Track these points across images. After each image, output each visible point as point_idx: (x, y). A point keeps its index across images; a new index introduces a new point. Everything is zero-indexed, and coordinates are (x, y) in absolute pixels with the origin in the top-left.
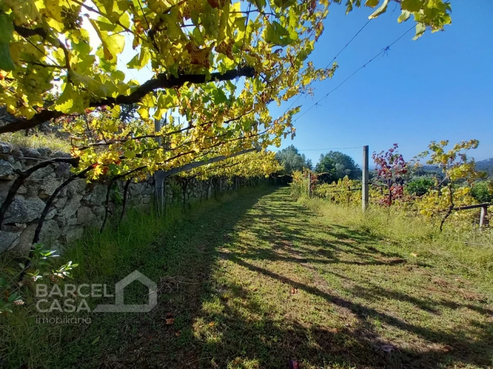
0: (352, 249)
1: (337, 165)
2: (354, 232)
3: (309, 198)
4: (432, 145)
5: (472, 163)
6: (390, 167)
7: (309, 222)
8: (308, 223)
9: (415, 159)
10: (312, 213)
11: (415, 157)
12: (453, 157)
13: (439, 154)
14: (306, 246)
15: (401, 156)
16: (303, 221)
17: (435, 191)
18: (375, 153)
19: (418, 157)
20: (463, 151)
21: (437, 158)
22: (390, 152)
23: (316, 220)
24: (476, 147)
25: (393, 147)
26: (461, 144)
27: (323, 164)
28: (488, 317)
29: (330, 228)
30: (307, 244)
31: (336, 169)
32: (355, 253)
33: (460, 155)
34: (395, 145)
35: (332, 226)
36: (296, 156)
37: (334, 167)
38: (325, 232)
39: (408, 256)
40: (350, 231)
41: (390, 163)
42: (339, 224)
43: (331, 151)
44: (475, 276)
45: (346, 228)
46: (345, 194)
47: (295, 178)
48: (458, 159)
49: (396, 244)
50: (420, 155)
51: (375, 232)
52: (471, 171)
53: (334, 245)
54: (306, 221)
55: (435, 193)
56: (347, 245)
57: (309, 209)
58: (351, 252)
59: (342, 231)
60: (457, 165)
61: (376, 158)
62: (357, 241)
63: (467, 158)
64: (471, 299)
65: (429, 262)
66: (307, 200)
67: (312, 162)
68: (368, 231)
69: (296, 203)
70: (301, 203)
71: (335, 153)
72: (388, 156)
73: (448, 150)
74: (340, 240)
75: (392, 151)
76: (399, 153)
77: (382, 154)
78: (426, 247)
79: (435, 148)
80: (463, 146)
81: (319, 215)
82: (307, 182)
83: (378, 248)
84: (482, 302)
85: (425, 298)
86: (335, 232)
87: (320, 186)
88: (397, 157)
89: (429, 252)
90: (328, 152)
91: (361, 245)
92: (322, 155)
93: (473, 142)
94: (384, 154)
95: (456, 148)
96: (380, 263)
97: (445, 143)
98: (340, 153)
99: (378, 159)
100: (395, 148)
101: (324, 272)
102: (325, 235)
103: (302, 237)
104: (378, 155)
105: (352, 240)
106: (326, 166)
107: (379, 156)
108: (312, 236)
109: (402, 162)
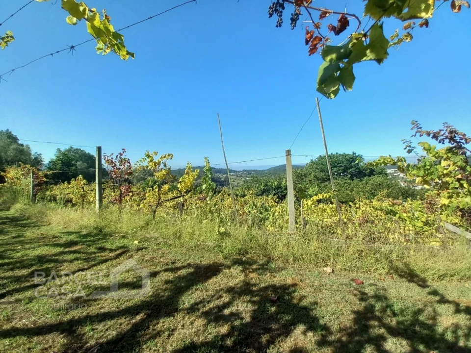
0: (78, 255)
1: (79, 163)
2: (85, 236)
3: (31, 203)
4: (147, 154)
5: (169, 169)
6: (119, 169)
7: (25, 237)
8: (22, 239)
9: (138, 164)
10: (34, 222)
11: (138, 162)
12: (159, 163)
13: (151, 161)
14: (10, 274)
15: (129, 160)
16: (14, 238)
17: (150, 188)
18: (105, 155)
19: (140, 162)
20: (164, 160)
21: (151, 164)
22: (119, 155)
23: (39, 232)
24: (171, 159)
25: (122, 151)
26: (164, 156)
27: (59, 160)
28: (175, 273)
29: (56, 237)
30: (12, 269)
31: (77, 167)
32: (81, 259)
33: (163, 163)
34: (123, 149)
35: (60, 235)
36: (14, 146)
37: (74, 165)
38: (47, 245)
39: (132, 244)
40: (81, 236)
41: (120, 165)
42: (70, 230)
43: (71, 147)
44: (171, 245)
45: (78, 232)
46: (79, 196)
47: (7, 177)
48: (162, 166)
49: (123, 237)
50: (140, 161)
51: (106, 230)
52: (168, 174)
53: (56, 258)
54: (19, 236)
55: (150, 190)
56: (74, 252)
57: (28, 218)
58: (77, 259)
59: (72, 237)
60: (161, 170)
61: (106, 159)
62: (87, 245)
63: (167, 165)
64: (167, 264)
65: (146, 245)
66: (27, 207)
67: (43, 156)
68: (101, 231)
69: (7, 213)
70: (17, 211)
71: (77, 149)
72: (118, 159)
73: (156, 159)
74: (67, 250)
75: (121, 155)
76: (127, 157)
77: (111, 157)
78: (144, 234)
79: (149, 156)
80: (165, 157)
81: (45, 224)
82: (27, 183)
83: (108, 246)
84: (173, 263)
85: (136, 278)
86: (62, 241)
87: (55, 188)
88: (125, 161)
89: (146, 237)
90: (67, 148)
91: (91, 247)
92: (59, 150)
93: (169, 155)
94: (114, 157)
95: (161, 158)
96: (106, 261)
97: (156, 154)
98: (82, 151)
99: (108, 160)
100: (124, 152)
101: (31, 300)
102: (46, 248)
103: (6, 261)
104: (108, 156)
105: (82, 245)
106: (62, 162)
107: (109, 158)
108: (23, 256)
109: (129, 165)
